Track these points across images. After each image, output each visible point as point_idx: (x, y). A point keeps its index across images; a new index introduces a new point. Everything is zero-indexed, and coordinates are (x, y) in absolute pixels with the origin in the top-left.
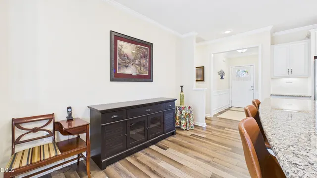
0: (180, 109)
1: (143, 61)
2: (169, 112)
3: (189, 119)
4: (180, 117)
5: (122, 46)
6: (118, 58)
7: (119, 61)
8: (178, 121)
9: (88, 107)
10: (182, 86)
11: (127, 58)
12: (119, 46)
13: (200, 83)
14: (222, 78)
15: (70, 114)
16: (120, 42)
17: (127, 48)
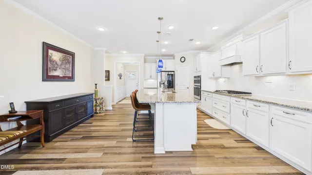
0: (96, 100)
1: (67, 66)
2: (90, 102)
3: (102, 105)
4: (96, 106)
5: (51, 54)
6: (49, 63)
7: (49, 66)
8: (94, 108)
9: (25, 102)
10: (96, 84)
11: (56, 63)
12: (49, 54)
13: (108, 82)
14: (120, 78)
15: (13, 109)
16: (50, 51)
17: (56, 56)
